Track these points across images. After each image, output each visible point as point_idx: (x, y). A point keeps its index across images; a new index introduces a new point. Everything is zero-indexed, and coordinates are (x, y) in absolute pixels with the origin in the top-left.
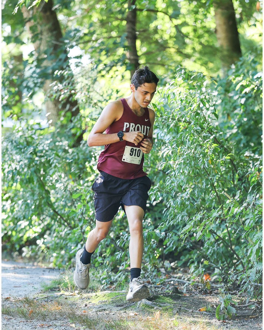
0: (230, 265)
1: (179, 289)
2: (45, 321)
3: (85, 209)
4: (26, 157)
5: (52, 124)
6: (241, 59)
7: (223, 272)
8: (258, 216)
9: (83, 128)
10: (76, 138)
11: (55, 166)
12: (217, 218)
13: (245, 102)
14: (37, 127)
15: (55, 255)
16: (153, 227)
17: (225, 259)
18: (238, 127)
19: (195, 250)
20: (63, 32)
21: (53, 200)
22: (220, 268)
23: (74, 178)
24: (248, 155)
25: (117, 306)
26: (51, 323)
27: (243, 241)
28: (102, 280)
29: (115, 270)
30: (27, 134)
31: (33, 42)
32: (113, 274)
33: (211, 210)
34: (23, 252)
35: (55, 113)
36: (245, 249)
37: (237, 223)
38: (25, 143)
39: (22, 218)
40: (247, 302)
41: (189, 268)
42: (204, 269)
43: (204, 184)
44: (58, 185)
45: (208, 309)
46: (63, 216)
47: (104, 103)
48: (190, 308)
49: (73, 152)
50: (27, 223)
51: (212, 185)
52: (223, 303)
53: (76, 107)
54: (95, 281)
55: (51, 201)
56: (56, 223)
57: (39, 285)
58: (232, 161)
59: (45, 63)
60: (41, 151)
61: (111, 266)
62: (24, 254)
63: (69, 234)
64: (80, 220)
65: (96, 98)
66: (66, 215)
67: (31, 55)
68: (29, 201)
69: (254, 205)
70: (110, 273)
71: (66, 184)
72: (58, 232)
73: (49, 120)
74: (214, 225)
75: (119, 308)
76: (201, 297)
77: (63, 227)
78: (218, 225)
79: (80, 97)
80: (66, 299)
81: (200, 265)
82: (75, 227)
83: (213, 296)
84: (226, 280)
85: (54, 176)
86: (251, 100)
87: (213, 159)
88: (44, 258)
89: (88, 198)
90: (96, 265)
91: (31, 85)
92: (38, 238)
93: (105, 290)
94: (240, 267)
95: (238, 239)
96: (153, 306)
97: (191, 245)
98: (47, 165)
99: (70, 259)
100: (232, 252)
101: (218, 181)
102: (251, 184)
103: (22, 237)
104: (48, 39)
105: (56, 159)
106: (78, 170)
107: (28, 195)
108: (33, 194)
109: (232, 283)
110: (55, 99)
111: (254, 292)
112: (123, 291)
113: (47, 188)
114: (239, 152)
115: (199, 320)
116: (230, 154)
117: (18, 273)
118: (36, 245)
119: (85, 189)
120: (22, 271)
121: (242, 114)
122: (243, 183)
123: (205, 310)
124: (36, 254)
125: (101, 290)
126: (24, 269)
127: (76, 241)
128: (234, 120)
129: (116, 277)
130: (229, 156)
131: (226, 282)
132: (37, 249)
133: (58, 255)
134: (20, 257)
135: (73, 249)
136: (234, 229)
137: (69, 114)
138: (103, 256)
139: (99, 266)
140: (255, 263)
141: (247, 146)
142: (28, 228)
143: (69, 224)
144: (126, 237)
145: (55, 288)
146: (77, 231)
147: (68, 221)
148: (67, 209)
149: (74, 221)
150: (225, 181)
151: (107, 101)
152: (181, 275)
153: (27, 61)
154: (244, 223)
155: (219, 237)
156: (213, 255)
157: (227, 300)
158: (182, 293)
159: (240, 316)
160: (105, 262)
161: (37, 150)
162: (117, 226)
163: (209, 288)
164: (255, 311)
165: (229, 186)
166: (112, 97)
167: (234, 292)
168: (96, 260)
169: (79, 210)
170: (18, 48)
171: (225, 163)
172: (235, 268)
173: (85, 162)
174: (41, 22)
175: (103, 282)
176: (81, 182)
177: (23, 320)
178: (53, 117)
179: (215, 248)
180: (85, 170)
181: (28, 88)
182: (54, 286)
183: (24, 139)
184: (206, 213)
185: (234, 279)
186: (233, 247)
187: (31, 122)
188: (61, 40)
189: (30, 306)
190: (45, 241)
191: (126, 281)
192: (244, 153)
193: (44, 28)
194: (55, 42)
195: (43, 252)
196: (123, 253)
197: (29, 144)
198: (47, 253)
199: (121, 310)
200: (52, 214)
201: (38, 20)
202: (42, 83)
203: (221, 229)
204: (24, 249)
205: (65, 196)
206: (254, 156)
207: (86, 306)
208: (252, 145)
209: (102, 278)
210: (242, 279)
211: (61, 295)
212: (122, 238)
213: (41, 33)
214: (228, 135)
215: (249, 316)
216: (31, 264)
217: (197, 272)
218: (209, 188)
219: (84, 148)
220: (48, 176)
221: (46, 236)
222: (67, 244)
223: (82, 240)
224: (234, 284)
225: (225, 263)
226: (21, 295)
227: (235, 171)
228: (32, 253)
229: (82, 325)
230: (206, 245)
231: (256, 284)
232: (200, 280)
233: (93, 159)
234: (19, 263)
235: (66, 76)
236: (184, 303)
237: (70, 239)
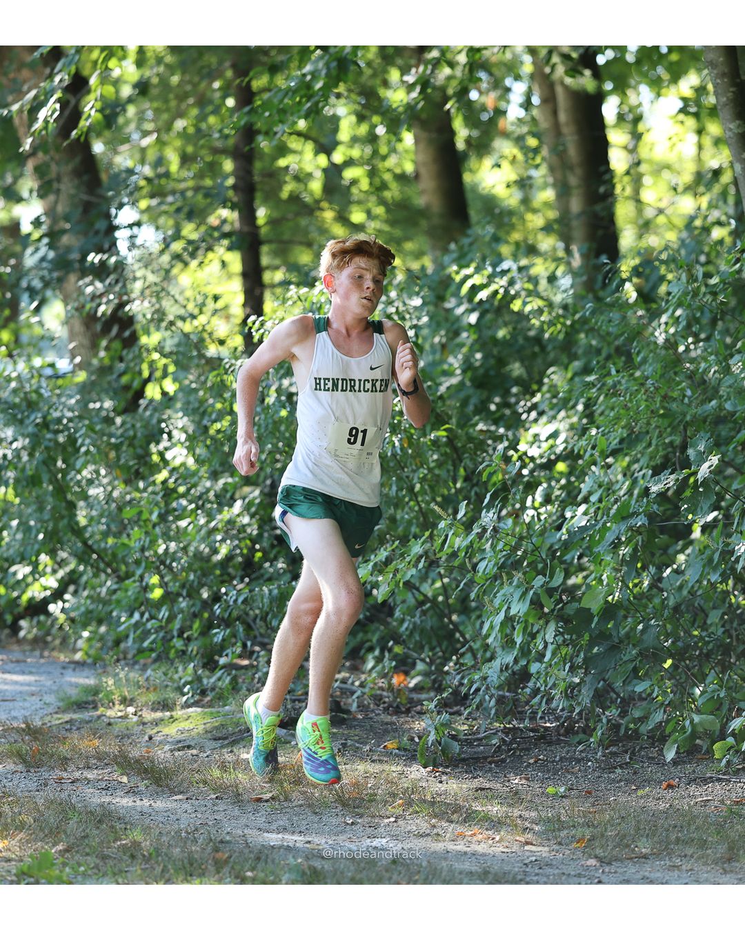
0: (447, 655)
1: (342, 704)
2: (66, 770)
3: (148, 539)
4: (26, 432)
5: (80, 367)
6: (470, 232)
7: (433, 668)
8: (504, 553)
9: (146, 374)
10: (130, 395)
11: (87, 452)
12: (421, 557)
13: (479, 319)
14: (49, 372)
15: (86, 634)
16: (288, 577)
17: (438, 642)
18: (464, 372)
19: (376, 625)
20: (104, 177)
21: (83, 521)
22: (428, 660)
23: (125, 476)
24: (485, 428)
25: (215, 739)
26: (77, 774)
27: (473, 604)
28: (184, 686)
29: (210, 664)
30: (27, 386)
31: (42, 196)
32: (207, 673)
33: (409, 541)
34: (20, 628)
35: (86, 342)
36: (478, 623)
37: (462, 567)
38: (24, 404)
39: (18, 559)
40: (483, 729)
41: (364, 661)
42: (394, 663)
43: (394, 488)
44: (92, 492)
45: (402, 745)
46: (103, 555)
47: (189, 320)
48: (365, 744)
49: (123, 424)
50: (28, 569)
51: (411, 489)
52: (433, 732)
53: (132, 328)
54: (168, 689)
55: (77, 523)
56: (89, 568)
57: (53, 696)
58: (451, 441)
59: (65, 240)
60: (59, 421)
61: (203, 656)
62: (22, 634)
63: (115, 591)
64: (137, 563)
65: (172, 311)
66: (110, 552)
67: (37, 223)
68: (32, 523)
69: (495, 530)
70: (200, 672)
71: (109, 488)
72: (94, 588)
73: (73, 357)
74: (413, 571)
75: (219, 744)
76: (388, 719)
77: (103, 576)
78: (423, 571)
79: (139, 308)
80: (109, 724)
81: (387, 654)
82: (128, 575)
83: (412, 717)
84: (440, 685)
85: (85, 473)
86: (489, 316)
87: (412, 435)
88: (64, 640)
89: (154, 517)
90: (172, 654)
91: (37, 284)
92: (51, 599)
93: (189, 706)
94: (468, 660)
95: (464, 600)
96: (289, 738)
97: (368, 614)
98: (70, 449)
99: (117, 643)
100: (451, 626)
101: (423, 480)
102: (489, 488)
103: (19, 597)
104: (72, 191)
105: (89, 437)
106: (134, 459)
107: (30, 511)
108: (41, 509)
109: (451, 690)
110: (88, 314)
111: (497, 710)
112: (227, 708)
113: (69, 497)
114: (465, 422)
115: (386, 767)
116: (447, 426)
117: (9, 672)
118: (48, 614)
119: (148, 498)
120: (18, 669)
121: (472, 345)
122: (473, 486)
123: (395, 746)
124: (48, 634)
125: (183, 707)
126: (22, 664)
127: (130, 607)
128: (456, 357)
129: (212, 680)
130: (445, 430)
131: (440, 689)
132: (49, 622)
133: (92, 635)
134: (14, 639)
135: (124, 623)
136: (455, 579)
137: (117, 345)
138: (185, 635)
139: (178, 657)
140: (499, 650)
141: (482, 409)
142: (30, 579)
143: (114, 571)
144: (234, 598)
145: (86, 703)
146: (132, 586)
147: (114, 565)
148: (110, 541)
149: (127, 564)
150: (437, 481)
151: (194, 317)
152: (347, 675)
153: (29, 235)
154: (475, 566)
155: (425, 596)
156: (411, 633)
157: (442, 725)
158: (348, 712)
159: (467, 759)
160: (190, 649)
161: (49, 418)
162: (214, 574)
163: (404, 701)
164: (499, 747)
165: (446, 492)
166: (204, 309)
167: (455, 709)
168: (172, 644)
169: (137, 543)
170: (9, 211)
171: (435, 443)
172: (458, 659)
173: (149, 444)
174: (57, 157)
175: (186, 690)
176: (141, 485)
177: (20, 767)
178: (83, 351)
179: (417, 620)
180: (147, 459)
181: (32, 292)
182: (84, 699)
183: (22, 395)
184: (397, 547)
185: (456, 682)
186: (454, 617)
187: (37, 362)
188: (100, 191)
189: (36, 739)
190: (67, 605)
191: (233, 689)
192: (476, 424)
193: (63, 168)
194: (85, 197)
195: (61, 628)
196: (228, 631)
197: (31, 405)
198: (71, 631)
199: (222, 747)
200: (80, 551)
201: (52, 153)
202: (60, 280)
203: (430, 581)
204: (23, 623)
205: (106, 514)
206: (496, 431)
207: (151, 738)
208: (493, 407)
209: (183, 681)
210: (472, 683)
211: (99, 717)
212: (225, 600)
213: (59, 179)
214: (442, 389)
215: (485, 758)
216: (37, 653)
217: (379, 668)
218: (404, 496)
219: (148, 413)
220: (73, 473)
221: (67, 597)
222: (111, 612)
223: (142, 604)
224: (456, 693)
225: (438, 649)
226: (15, 718)
227: (457, 462)
228: (39, 630)
229: (143, 779)
230: (397, 614)
231: (501, 693)
232: (385, 685)
233: (165, 436)
234: (12, 651)
235: (112, 267)
236: (352, 732)
237: (118, 602)
